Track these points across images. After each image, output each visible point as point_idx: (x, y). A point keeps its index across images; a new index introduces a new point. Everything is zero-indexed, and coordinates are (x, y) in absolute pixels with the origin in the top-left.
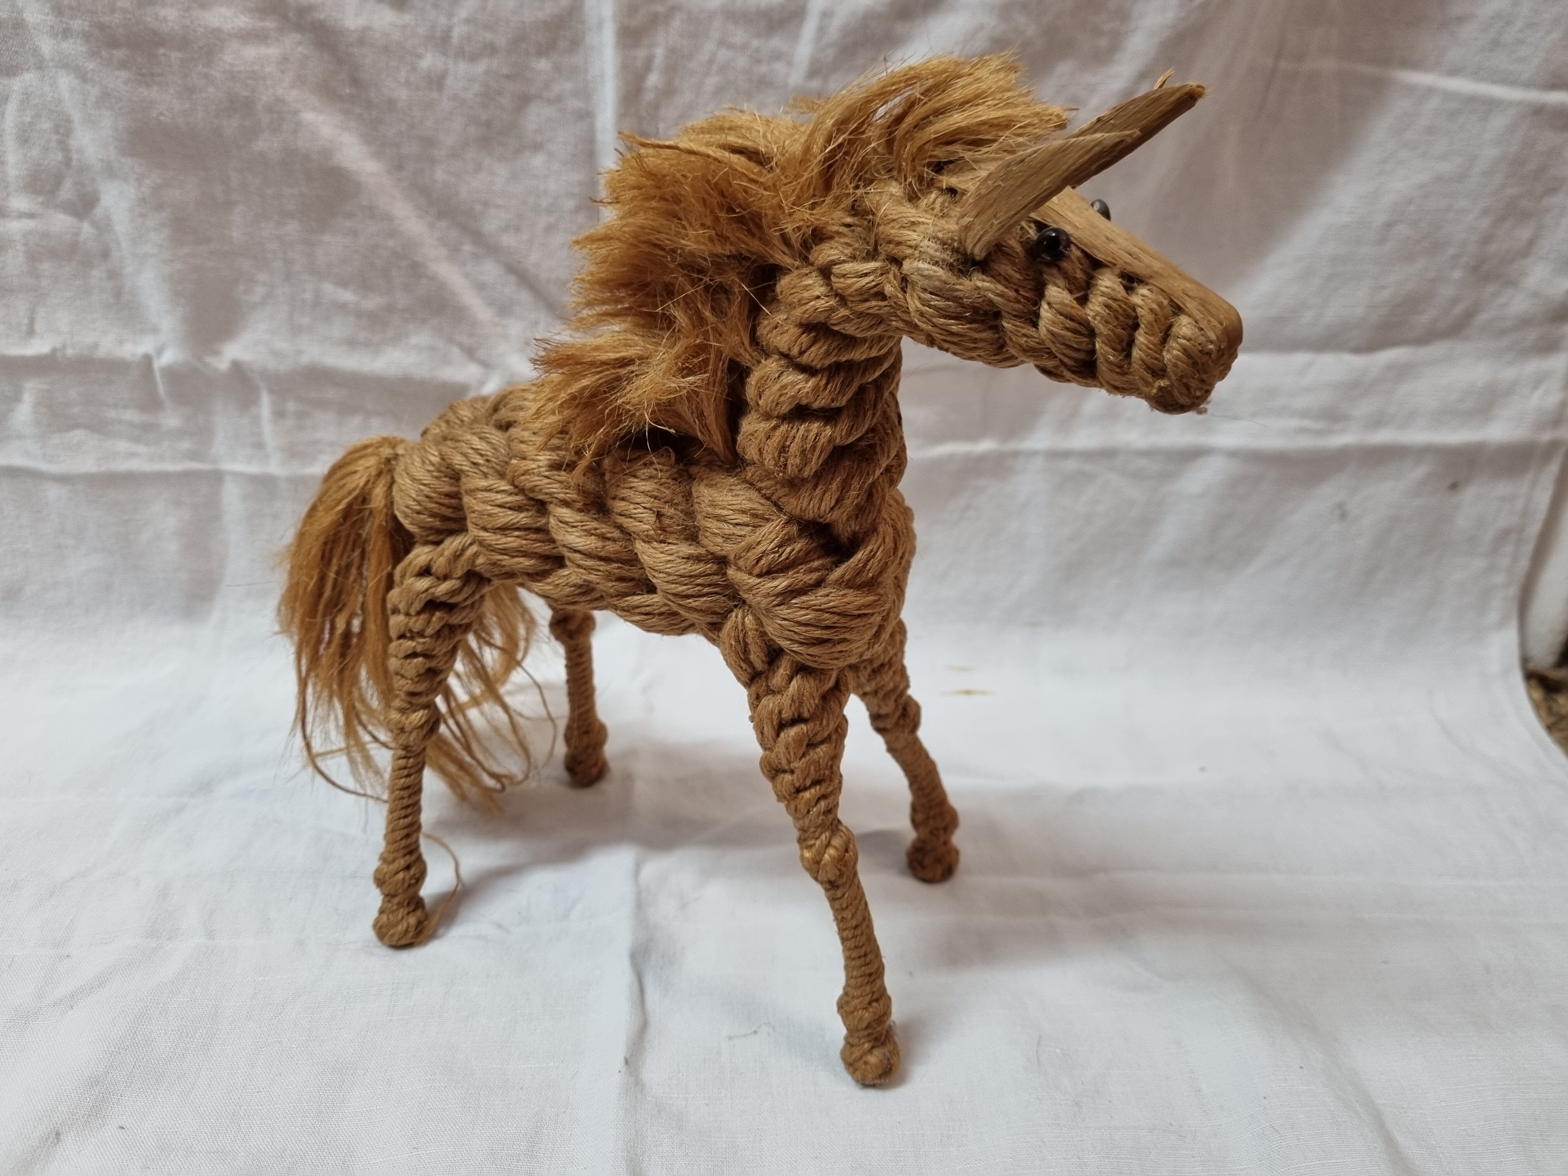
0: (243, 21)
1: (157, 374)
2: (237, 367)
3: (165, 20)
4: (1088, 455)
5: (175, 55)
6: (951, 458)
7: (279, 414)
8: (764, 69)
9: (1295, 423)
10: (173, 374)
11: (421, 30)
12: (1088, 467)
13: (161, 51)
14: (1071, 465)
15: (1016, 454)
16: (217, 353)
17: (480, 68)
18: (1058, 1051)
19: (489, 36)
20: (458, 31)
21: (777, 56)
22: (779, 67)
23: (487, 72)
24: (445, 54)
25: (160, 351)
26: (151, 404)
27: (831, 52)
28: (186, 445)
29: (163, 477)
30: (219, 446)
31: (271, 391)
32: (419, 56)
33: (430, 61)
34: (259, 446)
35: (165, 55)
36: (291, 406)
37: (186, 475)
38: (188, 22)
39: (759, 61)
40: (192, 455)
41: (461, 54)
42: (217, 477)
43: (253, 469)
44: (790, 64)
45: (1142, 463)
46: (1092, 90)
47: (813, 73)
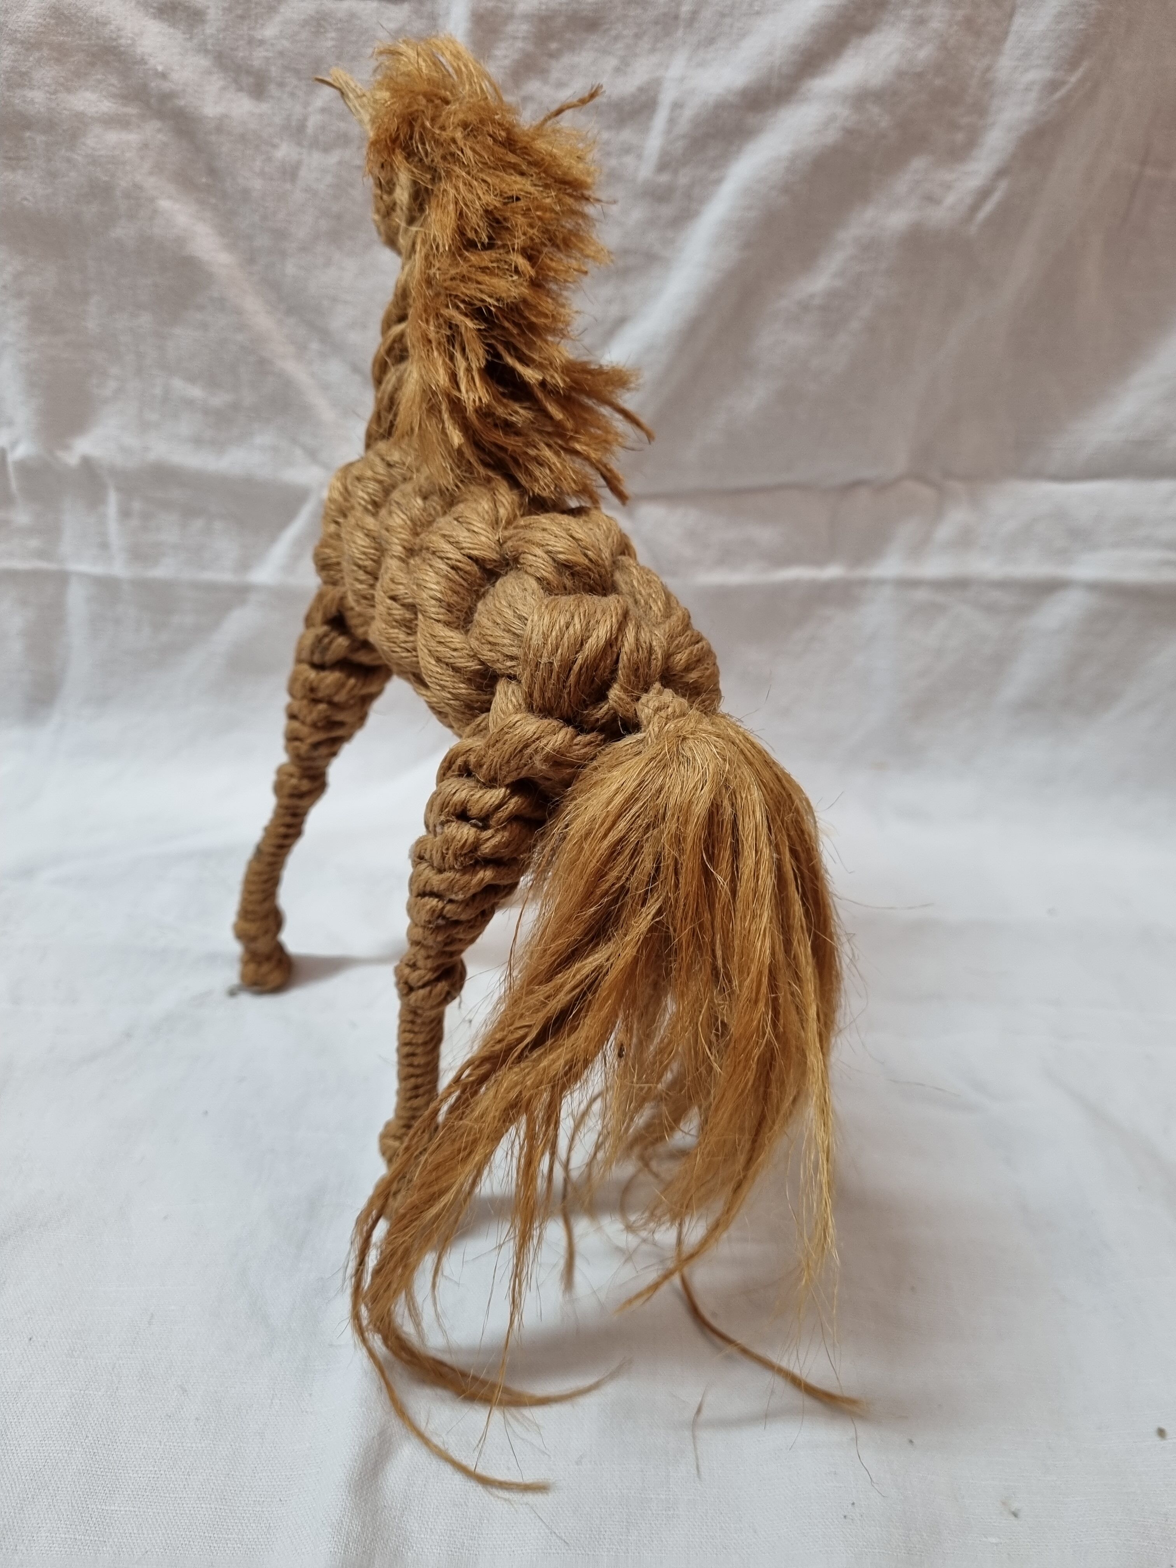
0: (107, 106)
1: (11, 469)
2: (87, 463)
3: (32, 102)
4: (939, 585)
5: (40, 139)
6: (795, 584)
7: (125, 514)
8: (613, 162)
9: (1157, 555)
10: (25, 469)
11: (278, 120)
13: (28, 134)
14: (921, 595)
15: (864, 583)
16: (67, 447)
17: (333, 159)
19: (342, 125)
20: (314, 121)
21: (627, 150)
22: (629, 160)
23: (340, 163)
24: (299, 144)
25: (14, 445)
26: (4, 499)
27: (680, 145)
28: (34, 543)
29: (11, 576)
30: (67, 545)
31: (119, 489)
32: (275, 146)
33: (285, 151)
34: (104, 546)
35: (30, 138)
36: (137, 505)
37: (35, 574)
38: (53, 105)
39: (609, 154)
40: (42, 554)
41: (314, 144)
42: (62, 578)
43: (98, 570)
44: (639, 157)
45: (996, 595)
46: (948, 187)
47: (663, 166)
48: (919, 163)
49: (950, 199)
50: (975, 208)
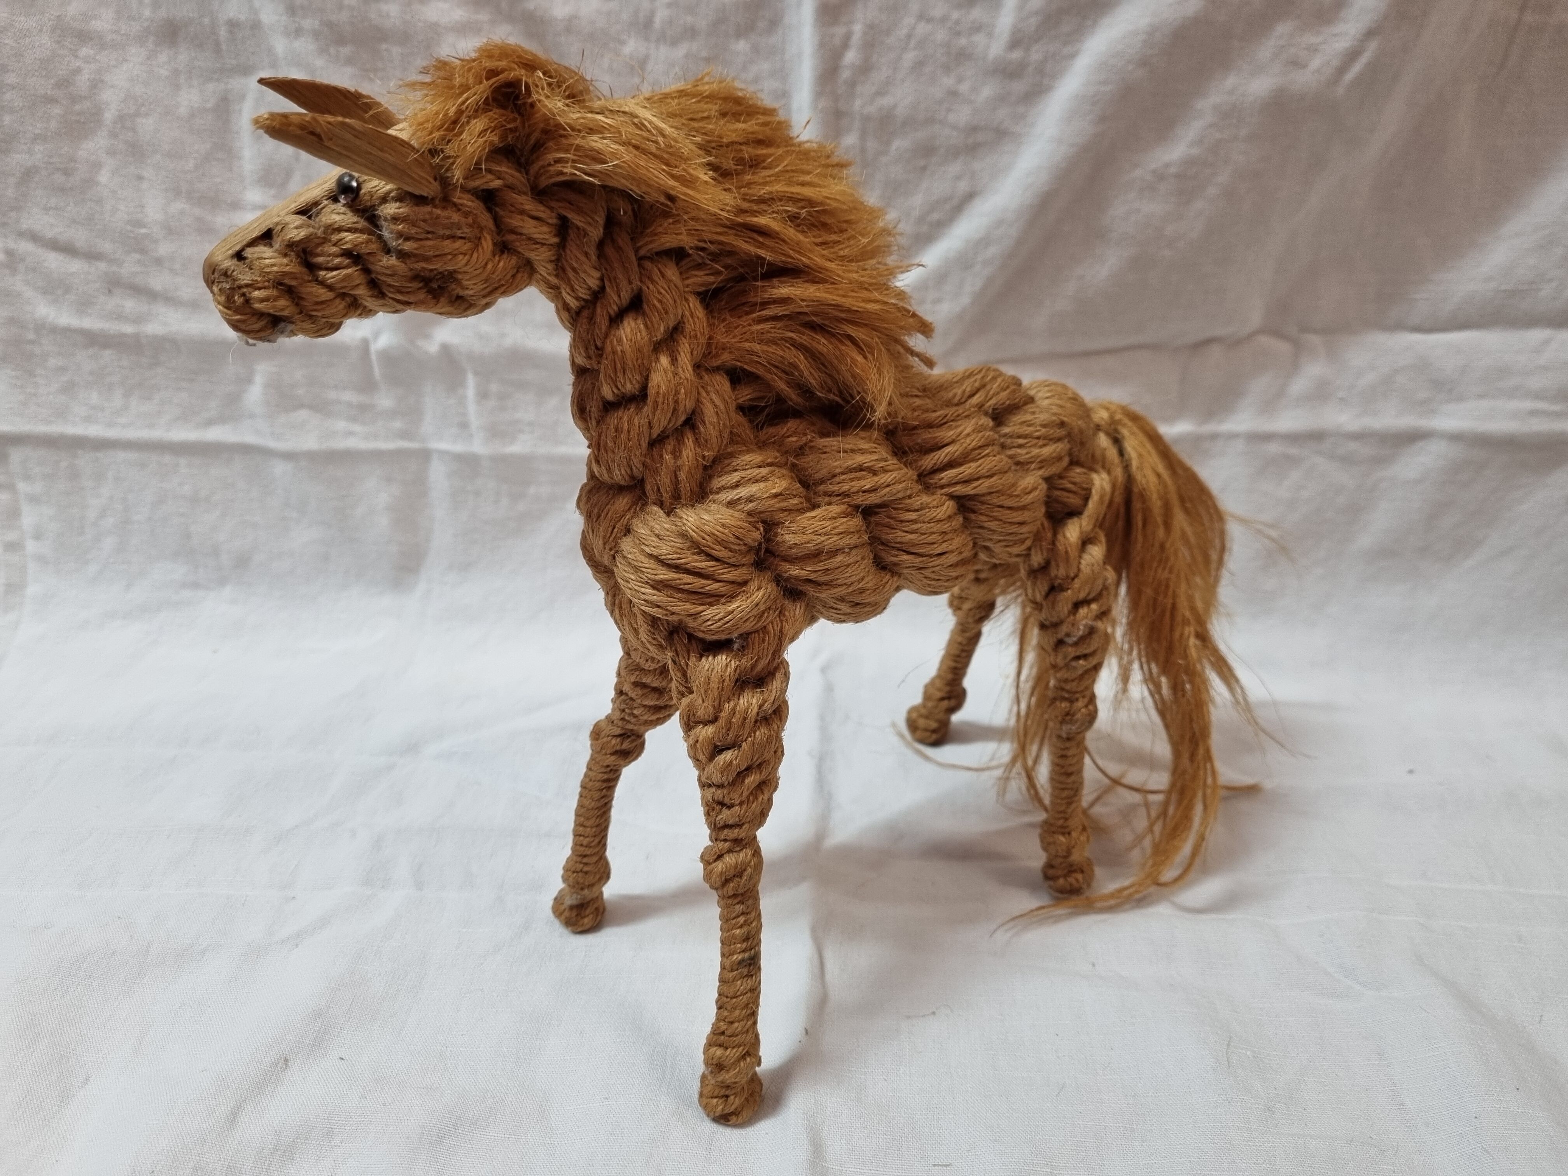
0: (459, 14)
1: (374, 357)
2: (446, 349)
3: (388, 16)
4: (1294, 438)
5: (396, 51)
7: (483, 395)
8: (963, 41)
9: (1528, 405)
10: (389, 358)
11: (625, 16)
12: (1293, 451)
13: (384, 46)
14: (1273, 448)
15: (1214, 437)
16: (427, 337)
17: (680, 51)
18: (1249, 1053)
19: (689, 19)
20: (661, 16)
21: (977, 28)
22: (979, 39)
23: (686, 56)
24: (647, 39)
25: (377, 335)
26: (368, 385)
27: (1033, 21)
28: (397, 425)
29: (377, 455)
30: (428, 426)
31: (476, 373)
32: (623, 43)
33: (632, 46)
34: (464, 425)
35: (387, 50)
36: (494, 387)
37: (399, 453)
38: (408, 17)
39: (959, 34)
40: (404, 435)
41: (662, 38)
42: (425, 455)
43: (459, 448)
44: (990, 35)
45: (1353, 446)
46: (1313, 50)
47: (1015, 43)
48: (1283, 29)
49: (1316, 63)
50: (1341, 70)
